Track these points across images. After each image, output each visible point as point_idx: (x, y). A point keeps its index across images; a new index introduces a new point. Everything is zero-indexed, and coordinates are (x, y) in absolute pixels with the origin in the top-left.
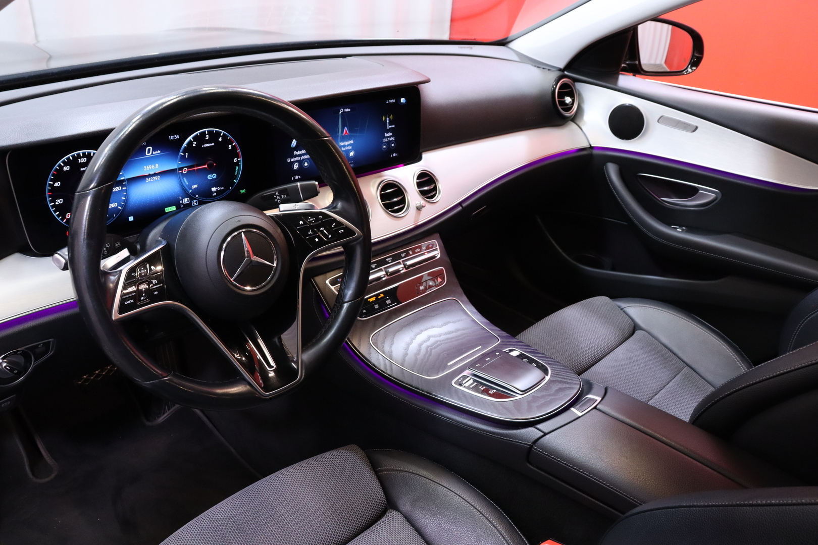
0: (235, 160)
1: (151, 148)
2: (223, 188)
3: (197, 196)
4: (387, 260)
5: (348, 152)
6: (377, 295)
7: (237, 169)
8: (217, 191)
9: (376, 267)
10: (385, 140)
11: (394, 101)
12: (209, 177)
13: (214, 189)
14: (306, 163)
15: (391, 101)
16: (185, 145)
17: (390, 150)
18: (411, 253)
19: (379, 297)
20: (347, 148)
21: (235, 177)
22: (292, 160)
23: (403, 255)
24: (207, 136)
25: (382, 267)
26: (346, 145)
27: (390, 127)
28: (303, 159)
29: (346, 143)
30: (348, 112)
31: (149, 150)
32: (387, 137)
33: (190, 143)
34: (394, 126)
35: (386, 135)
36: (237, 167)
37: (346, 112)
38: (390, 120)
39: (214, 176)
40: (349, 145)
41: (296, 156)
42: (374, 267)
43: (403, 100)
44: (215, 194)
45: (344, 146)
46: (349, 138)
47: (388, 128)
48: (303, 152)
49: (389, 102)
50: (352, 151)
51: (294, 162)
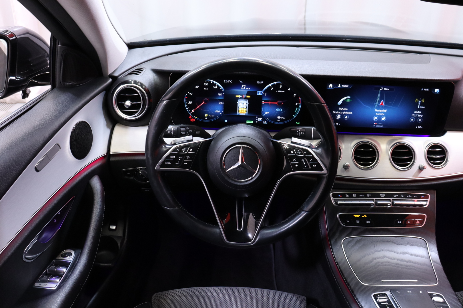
0: (297, 104)
1: (245, 85)
2: (285, 118)
3: (267, 119)
4: (381, 195)
5: (380, 117)
6: (362, 215)
7: (296, 109)
8: (281, 119)
9: (370, 197)
10: (414, 115)
11: (428, 90)
12: (278, 110)
13: (279, 117)
14: (346, 117)
15: (425, 90)
16: (266, 88)
17: (416, 123)
18: (402, 196)
19: (363, 217)
20: (380, 114)
21: (294, 114)
22: (337, 113)
23: (395, 196)
24: (281, 86)
25: (375, 199)
26: (381, 112)
27: (421, 107)
28: (345, 114)
29: (381, 111)
30: (387, 90)
31: (244, 86)
32: (416, 114)
33: (270, 88)
34: (424, 107)
35: (415, 112)
36: (297, 108)
37: (385, 90)
38: (421, 103)
39: (281, 110)
40: (382, 112)
41: (340, 111)
42: (368, 196)
43: (437, 91)
44: (279, 120)
45: (379, 112)
46: (384, 108)
47: (418, 108)
48: (346, 109)
49: (424, 89)
50: (384, 117)
51: (337, 114)
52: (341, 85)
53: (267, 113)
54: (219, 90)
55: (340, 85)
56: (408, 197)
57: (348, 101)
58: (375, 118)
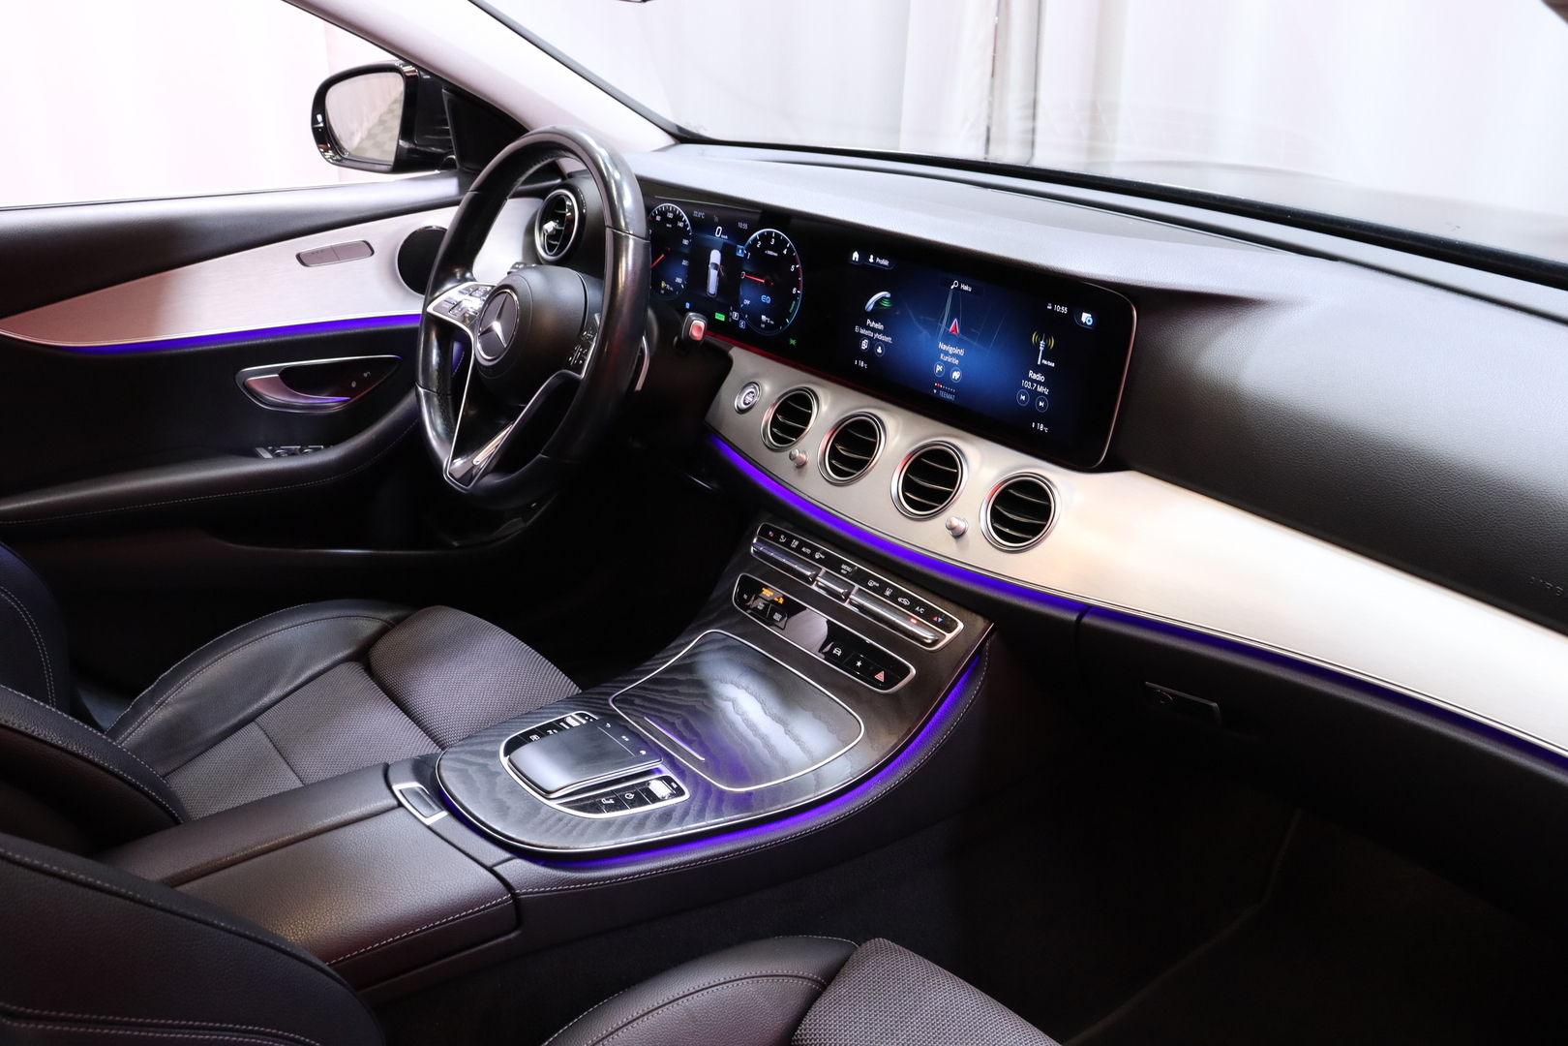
0: (794, 291)
1: (721, 228)
2: (774, 323)
3: (746, 316)
4: (844, 566)
5: (949, 367)
7: (793, 305)
8: (766, 323)
9: (817, 560)
10: (1029, 385)
11: (1064, 310)
12: (764, 298)
13: (764, 318)
14: (880, 348)
15: (1058, 308)
16: (750, 240)
17: (1031, 413)
18: (888, 593)
20: (950, 360)
21: (789, 316)
22: (863, 331)
23: (871, 583)
24: (774, 240)
25: (823, 569)
26: (950, 352)
27: (1045, 362)
28: (877, 340)
29: (951, 350)
30: (966, 291)
31: (720, 230)
32: (1033, 381)
33: (755, 241)
34: (1053, 365)
35: (1030, 374)
36: (794, 302)
37: (962, 290)
38: (1046, 347)
39: (769, 300)
40: (953, 355)
41: (868, 328)
42: (817, 557)
43: (1086, 318)
44: (765, 327)
45: (946, 353)
46: (958, 344)
47: (1039, 363)
48: (880, 326)
49: (1053, 307)
50: (957, 370)
51: (863, 335)
52: (875, 259)
53: (747, 302)
54: (683, 232)
55: (872, 257)
56: (900, 600)
57: (886, 304)
58: (939, 368)
